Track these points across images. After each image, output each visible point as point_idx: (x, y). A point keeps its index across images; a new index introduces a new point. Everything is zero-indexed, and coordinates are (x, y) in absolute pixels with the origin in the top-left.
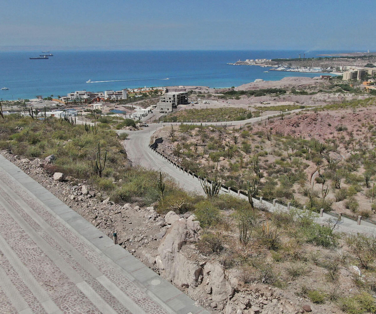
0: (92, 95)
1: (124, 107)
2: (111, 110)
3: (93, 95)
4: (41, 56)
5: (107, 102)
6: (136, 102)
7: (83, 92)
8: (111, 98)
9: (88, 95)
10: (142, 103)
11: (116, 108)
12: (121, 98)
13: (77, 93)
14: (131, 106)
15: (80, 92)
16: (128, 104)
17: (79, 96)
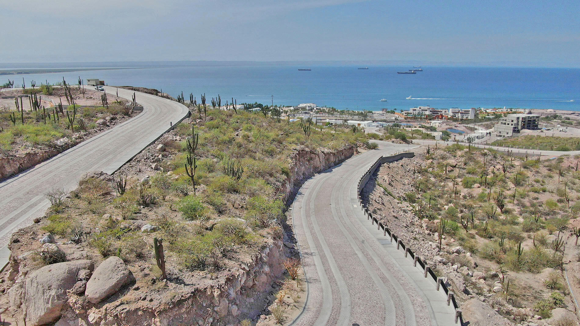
0: (434, 112)
1: (466, 127)
2: (449, 128)
3: (437, 112)
4: (410, 70)
5: (449, 121)
6: (480, 123)
7: (426, 108)
8: (455, 116)
9: (431, 111)
10: (487, 125)
11: (456, 127)
12: (467, 117)
13: (420, 108)
14: (473, 126)
15: (422, 108)
16: (472, 124)
17: (421, 112)
